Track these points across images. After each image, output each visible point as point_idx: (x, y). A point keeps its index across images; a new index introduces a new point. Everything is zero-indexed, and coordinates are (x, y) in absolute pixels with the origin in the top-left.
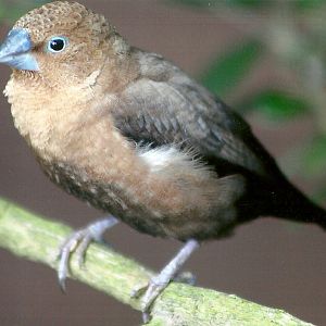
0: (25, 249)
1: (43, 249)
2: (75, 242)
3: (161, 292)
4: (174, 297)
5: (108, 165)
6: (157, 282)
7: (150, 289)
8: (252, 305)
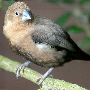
0: (8, 69)
1: (13, 69)
2: (21, 67)
3: (44, 80)
4: (48, 81)
5: (29, 48)
6: (43, 77)
7: (41, 79)
8: (68, 83)
